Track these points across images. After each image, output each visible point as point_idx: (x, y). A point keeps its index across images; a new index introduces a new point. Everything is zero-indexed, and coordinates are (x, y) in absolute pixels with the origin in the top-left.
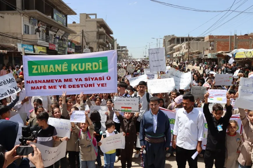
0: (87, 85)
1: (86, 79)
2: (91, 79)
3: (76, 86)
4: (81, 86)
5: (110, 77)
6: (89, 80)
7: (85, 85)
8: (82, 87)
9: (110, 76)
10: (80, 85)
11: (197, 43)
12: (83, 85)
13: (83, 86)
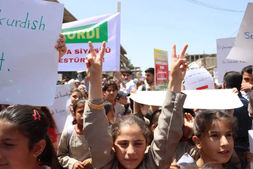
0: (78, 59)
1: (77, 52)
2: (83, 51)
3: (63, 61)
4: (69, 61)
5: (110, 50)
6: (81, 53)
7: (75, 59)
8: (71, 61)
9: (110, 48)
10: (70, 59)
11: (213, 59)
12: (73, 59)
13: (73, 61)
